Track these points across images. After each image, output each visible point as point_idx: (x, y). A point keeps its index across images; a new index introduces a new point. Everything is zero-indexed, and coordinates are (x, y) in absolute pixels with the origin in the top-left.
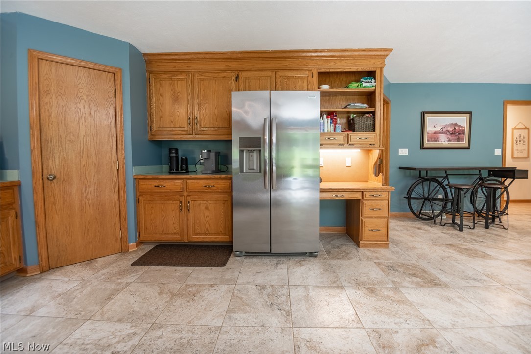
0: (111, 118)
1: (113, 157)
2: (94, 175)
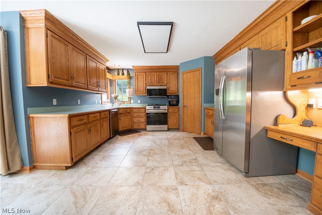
1: (198, 100)
2: (193, 106)
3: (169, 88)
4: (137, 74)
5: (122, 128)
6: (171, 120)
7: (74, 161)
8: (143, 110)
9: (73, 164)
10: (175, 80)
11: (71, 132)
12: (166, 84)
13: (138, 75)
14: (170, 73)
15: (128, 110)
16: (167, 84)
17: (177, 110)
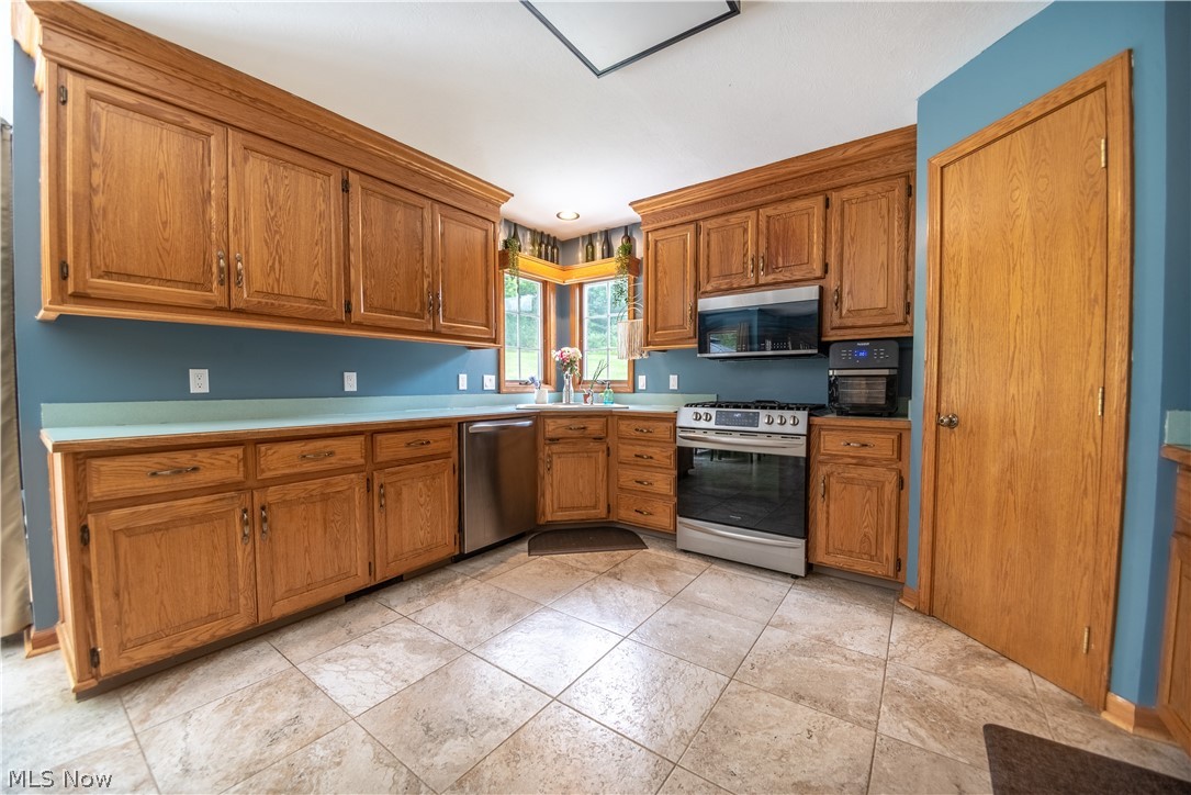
0: (1092, 242)
1: (1091, 372)
2: (1035, 428)
3: (839, 293)
4: (656, 242)
5: (561, 509)
6: (839, 510)
7: (104, 670)
8: (662, 430)
9: (93, 683)
10: (888, 232)
11: (85, 529)
12: (818, 273)
13: (659, 245)
14: (845, 194)
15: (595, 427)
16: (826, 271)
17: (882, 446)
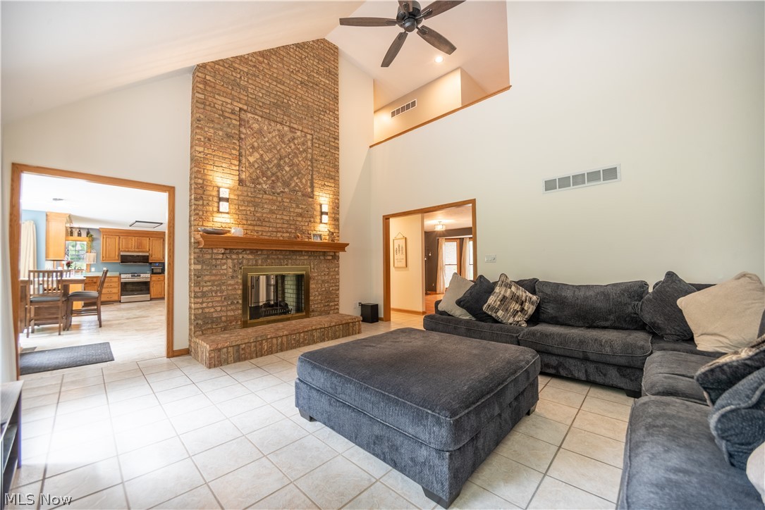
3: (152, 254)
4: (106, 238)
6: (154, 289)
8: (117, 279)
14: (153, 239)
16: (149, 251)
17: (162, 278)
